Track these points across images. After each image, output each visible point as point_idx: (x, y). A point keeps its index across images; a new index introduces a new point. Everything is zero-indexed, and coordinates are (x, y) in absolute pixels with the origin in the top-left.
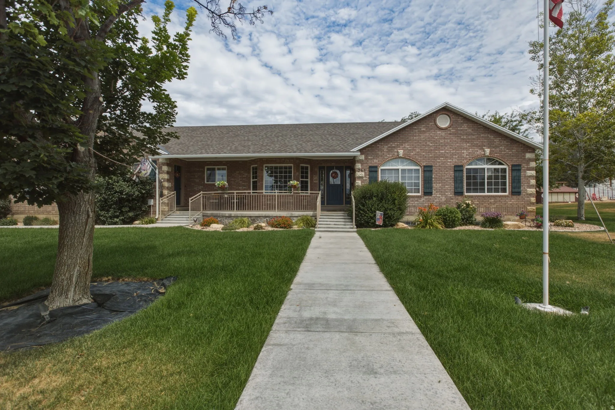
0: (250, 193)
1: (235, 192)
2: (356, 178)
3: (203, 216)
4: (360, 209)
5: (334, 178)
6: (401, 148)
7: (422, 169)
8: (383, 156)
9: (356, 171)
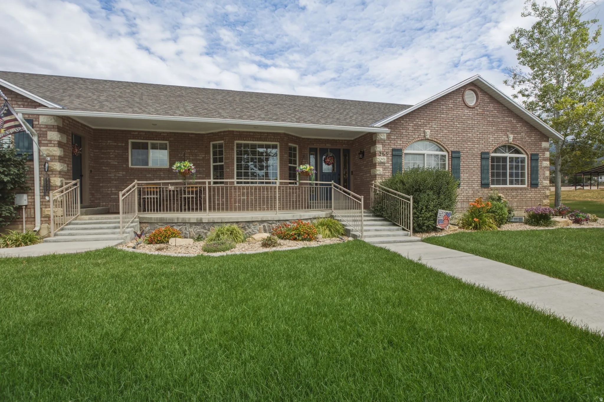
2: (377, 164)
3: (140, 223)
6: (428, 128)
7: (449, 154)
8: (408, 136)
9: (377, 155)
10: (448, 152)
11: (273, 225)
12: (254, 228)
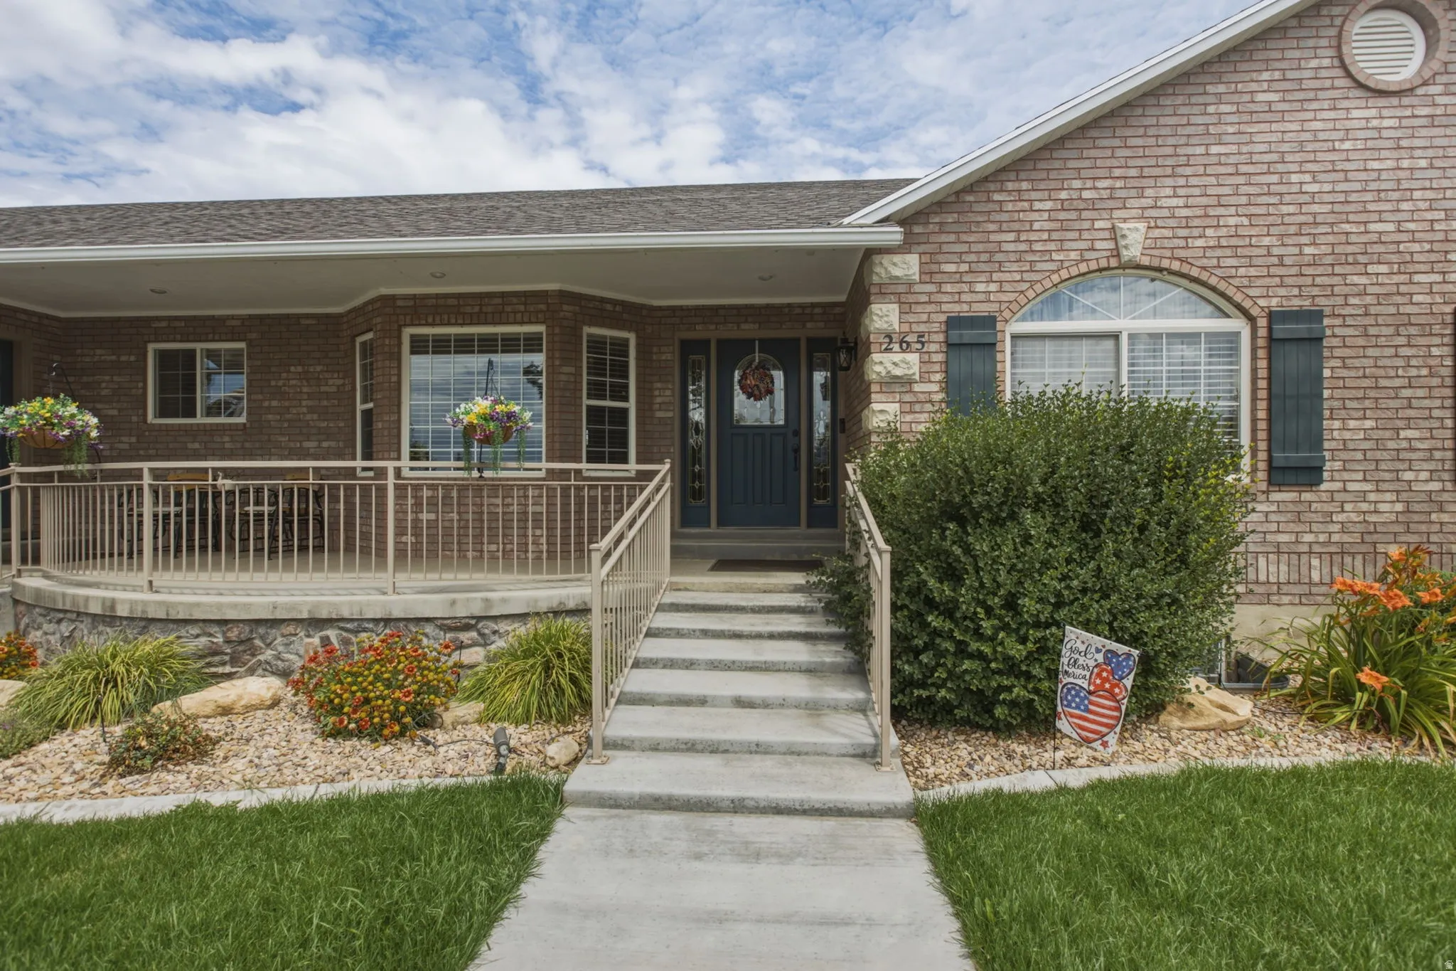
0: (351, 473)
1: (146, 466)
2: (874, 388)
3: (15, 600)
4: (918, 590)
5: (752, 394)
6: (1134, 213)
7: (1254, 330)
8: (1030, 257)
9: (873, 348)
10: (1251, 319)
11: (364, 635)
12: (287, 645)
